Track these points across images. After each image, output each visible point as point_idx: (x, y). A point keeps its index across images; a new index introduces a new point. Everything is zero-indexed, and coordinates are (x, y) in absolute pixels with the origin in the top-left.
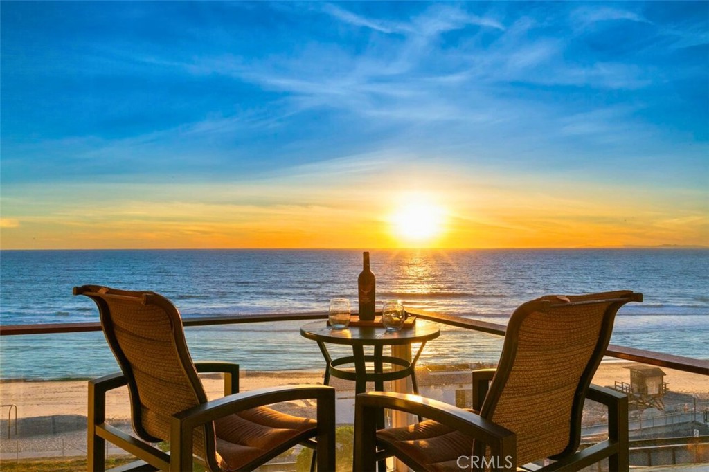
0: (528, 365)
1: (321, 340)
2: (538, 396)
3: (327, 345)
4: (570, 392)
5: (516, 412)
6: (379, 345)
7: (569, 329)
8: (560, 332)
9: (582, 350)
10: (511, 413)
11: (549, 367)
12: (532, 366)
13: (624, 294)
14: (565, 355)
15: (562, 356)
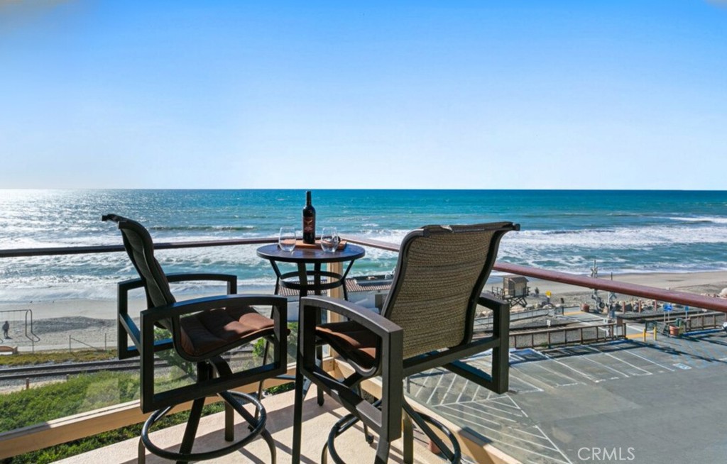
0: (420, 278)
1: (272, 259)
2: (432, 301)
3: (277, 262)
4: (464, 299)
5: (412, 313)
6: (318, 263)
7: (456, 251)
8: (447, 253)
9: (471, 267)
10: (408, 313)
11: (440, 279)
12: (424, 278)
13: (505, 224)
14: (454, 271)
15: (451, 271)
